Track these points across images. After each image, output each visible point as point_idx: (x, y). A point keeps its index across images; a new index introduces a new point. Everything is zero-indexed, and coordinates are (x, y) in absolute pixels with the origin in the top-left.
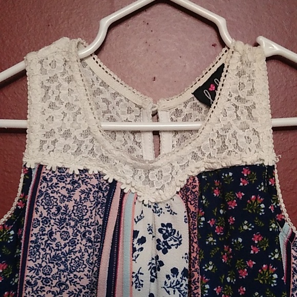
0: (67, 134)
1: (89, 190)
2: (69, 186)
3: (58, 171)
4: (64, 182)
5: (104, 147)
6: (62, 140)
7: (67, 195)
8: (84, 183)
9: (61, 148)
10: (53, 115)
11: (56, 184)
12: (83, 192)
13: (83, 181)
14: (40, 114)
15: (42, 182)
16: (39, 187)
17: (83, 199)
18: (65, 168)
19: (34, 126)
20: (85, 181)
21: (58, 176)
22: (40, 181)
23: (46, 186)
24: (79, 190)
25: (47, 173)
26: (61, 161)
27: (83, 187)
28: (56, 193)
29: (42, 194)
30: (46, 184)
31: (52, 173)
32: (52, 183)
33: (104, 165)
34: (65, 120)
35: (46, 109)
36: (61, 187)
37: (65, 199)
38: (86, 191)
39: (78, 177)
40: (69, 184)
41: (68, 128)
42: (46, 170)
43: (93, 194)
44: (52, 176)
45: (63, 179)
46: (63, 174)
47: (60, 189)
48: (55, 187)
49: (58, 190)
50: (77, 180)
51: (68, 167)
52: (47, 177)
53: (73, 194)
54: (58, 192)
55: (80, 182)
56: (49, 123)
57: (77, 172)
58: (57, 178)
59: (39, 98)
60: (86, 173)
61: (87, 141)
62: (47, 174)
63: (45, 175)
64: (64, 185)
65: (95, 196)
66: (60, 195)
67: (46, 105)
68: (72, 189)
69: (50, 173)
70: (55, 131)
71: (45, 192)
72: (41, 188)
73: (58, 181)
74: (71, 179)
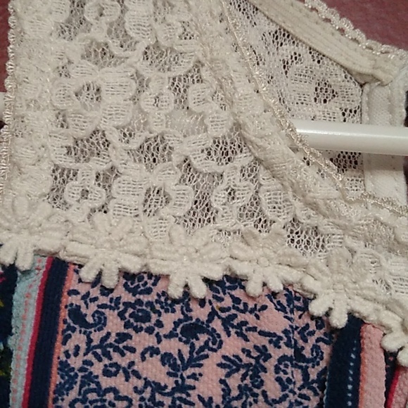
0: (153, 151)
1: (255, 354)
2: (172, 346)
3: (125, 286)
4: (150, 331)
5: (299, 191)
6: (135, 172)
7: (170, 383)
8: (233, 331)
9: (135, 201)
10: (99, 83)
11: (122, 337)
12: (231, 365)
13: (227, 323)
14: (53, 75)
15: (69, 328)
16: (59, 351)
17: (235, 393)
18: (150, 276)
19: (30, 113)
20: (235, 322)
21: (127, 305)
22: (62, 326)
23: (83, 346)
24: (215, 358)
25: (83, 292)
26: (136, 248)
27: (233, 345)
28: (121, 375)
29: (72, 381)
30: (84, 337)
31: (103, 294)
32: (103, 333)
33: (304, 260)
34: (146, 101)
35: (76, 58)
36: (139, 350)
37: (158, 397)
38: (245, 359)
39: (208, 309)
40: (171, 335)
41: (157, 130)
42: (80, 281)
43: (277, 369)
44: (104, 306)
45: (148, 319)
46: (145, 298)
47: (136, 357)
48: (116, 349)
49: (132, 363)
50: (204, 318)
51: (165, 271)
52: (83, 310)
53: (194, 376)
54: (130, 372)
55: (217, 325)
56: (85, 106)
57: (200, 290)
58: (121, 315)
59: (50, 23)
60: (238, 293)
61: (232, 173)
62: (85, 297)
63: (76, 300)
64: (150, 341)
65: (284, 377)
66: (140, 384)
67: (75, 48)
68: (186, 356)
69: (95, 292)
70: (109, 137)
71: (81, 370)
72: (67, 354)
73: (127, 325)
74: (178, 315)
